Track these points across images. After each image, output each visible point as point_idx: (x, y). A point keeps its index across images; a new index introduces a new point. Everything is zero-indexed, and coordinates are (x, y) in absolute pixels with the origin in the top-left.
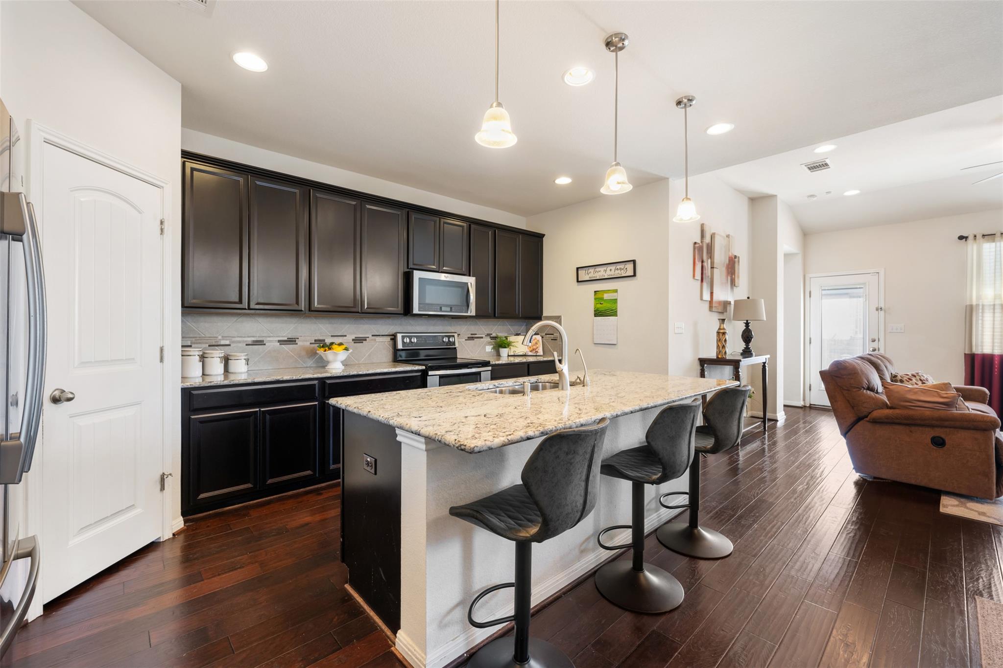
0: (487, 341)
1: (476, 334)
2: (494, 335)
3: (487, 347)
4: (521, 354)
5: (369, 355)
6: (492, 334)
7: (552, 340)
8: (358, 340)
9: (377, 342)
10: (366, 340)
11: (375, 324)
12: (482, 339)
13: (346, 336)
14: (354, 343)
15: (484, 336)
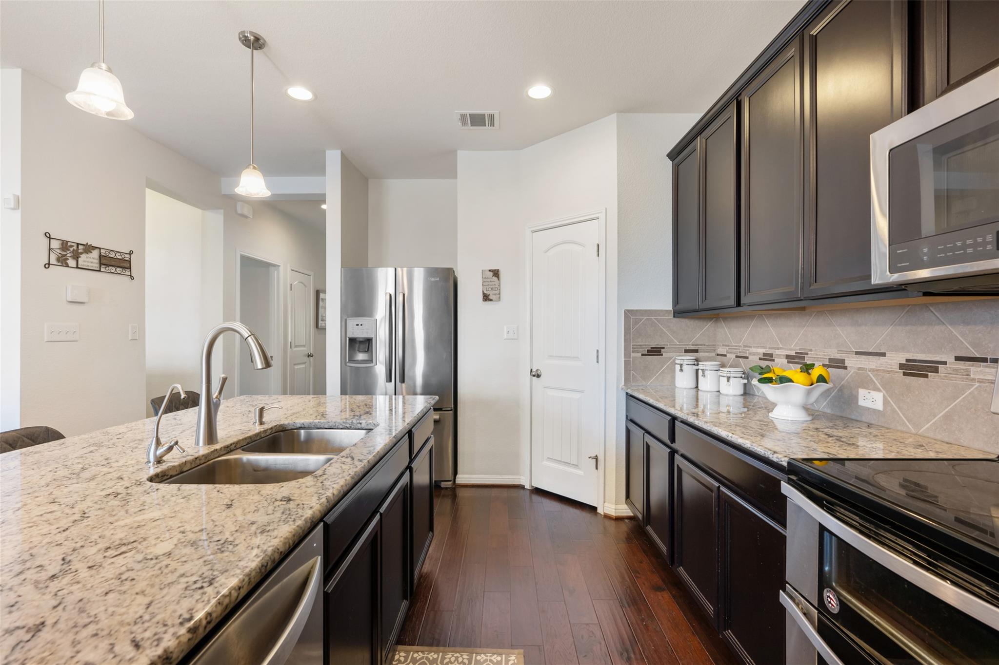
5: (948, 417)
8: (916, 369)
9: (973, 380)
10: (936, 370)
11: (966, 323)
13: (883, 355)
14: (905, 374)
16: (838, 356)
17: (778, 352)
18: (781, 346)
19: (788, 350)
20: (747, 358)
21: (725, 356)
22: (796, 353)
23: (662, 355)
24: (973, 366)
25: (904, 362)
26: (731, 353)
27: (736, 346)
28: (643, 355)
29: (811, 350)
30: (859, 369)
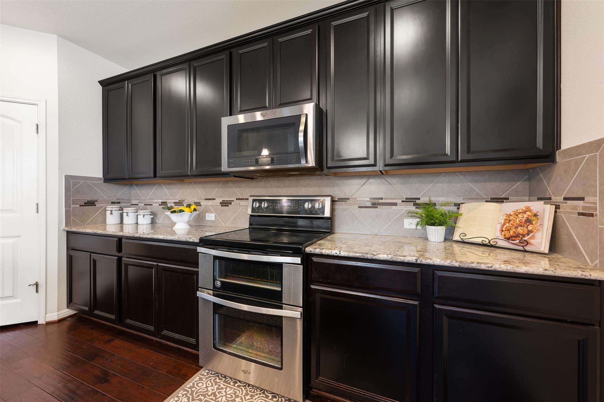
0: (406, 210)
1: (382, 199)
2: (424, 200)
3: (405, 220)
4: (479, 241)
5: (234, 219)
6: (419, 199)
7: (580, 214)
8: (225, 204)
9: (241, 206)
10: (231, 204)
11: (239, 188)
12: (394, 207)
13: (215, 199)
14: (222, 206)
15: (399, 201)
16: (198, 201)
17: (169, 201)
18: (171, 198)
19: (174, 199)
20: (152, 205)
21: (138, 205)
22: (179, 201)
23: (96, 205)
24: (240, 201)
25: (221, 202)
26: (141, 203)
27: (145, 199)
28: (80, 206)
29: (186, 199)
30: (206, 205)
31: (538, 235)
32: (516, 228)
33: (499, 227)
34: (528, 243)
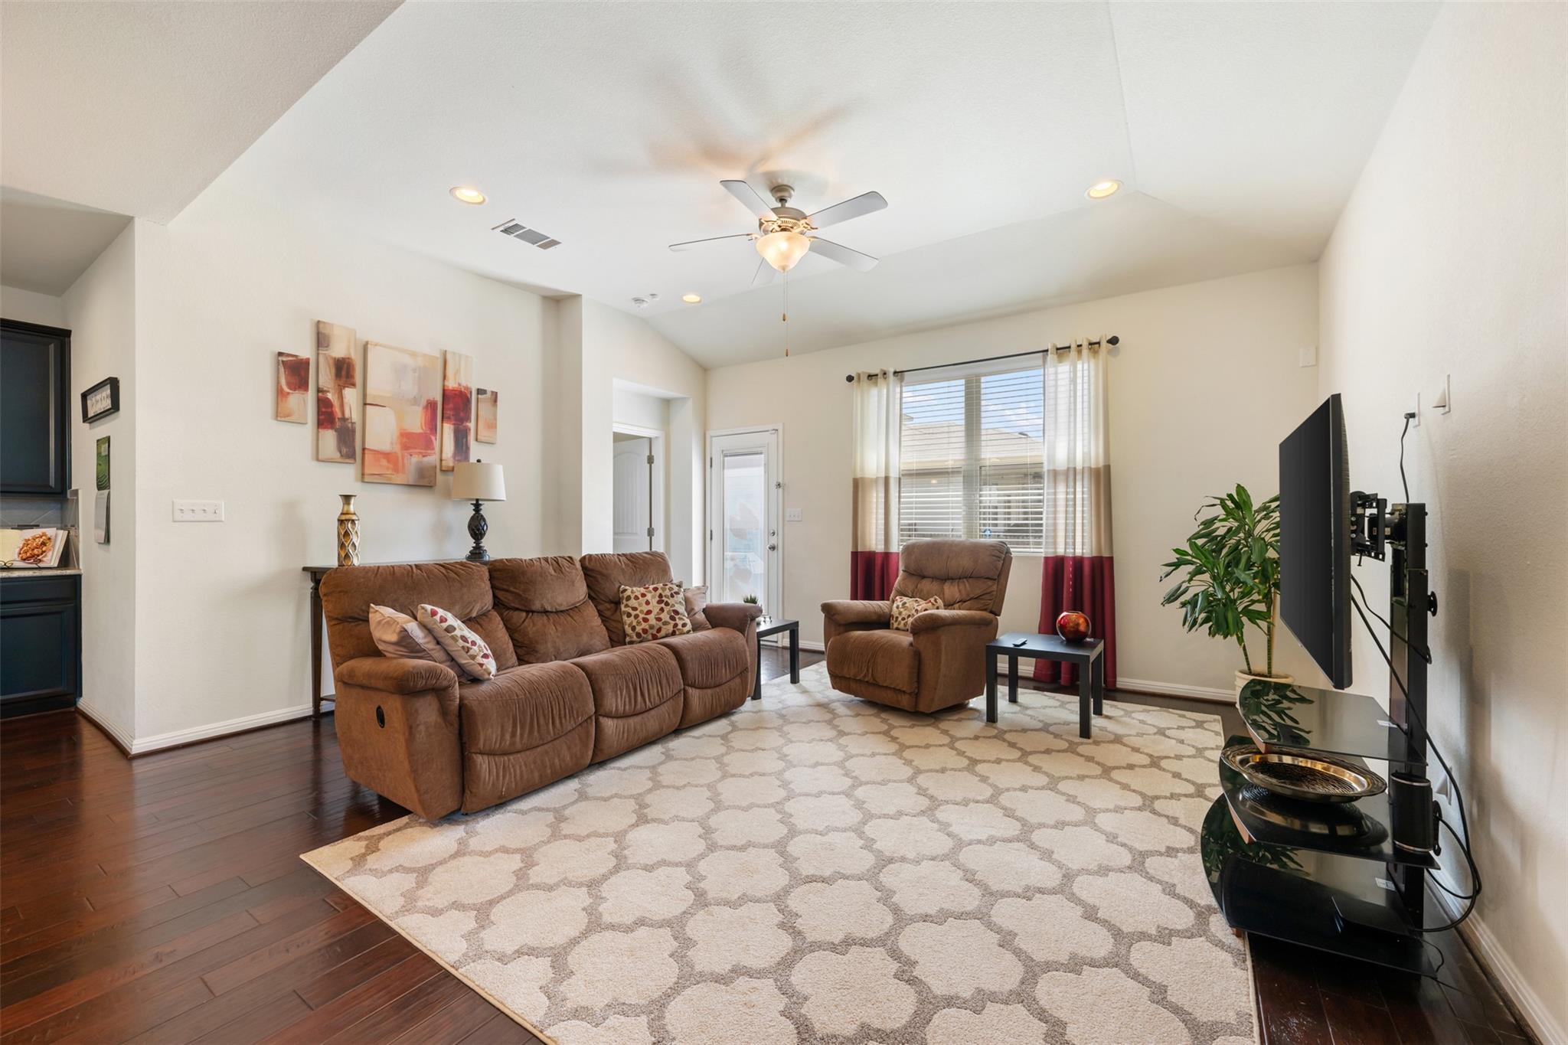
31: (50, 554)
32: (33, 550)
33: (17, 550)
34: (40, 561)
